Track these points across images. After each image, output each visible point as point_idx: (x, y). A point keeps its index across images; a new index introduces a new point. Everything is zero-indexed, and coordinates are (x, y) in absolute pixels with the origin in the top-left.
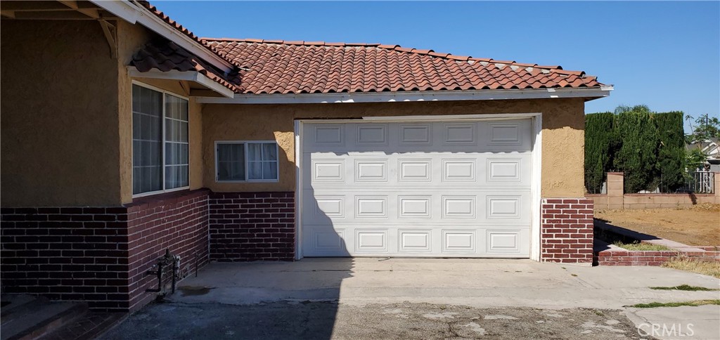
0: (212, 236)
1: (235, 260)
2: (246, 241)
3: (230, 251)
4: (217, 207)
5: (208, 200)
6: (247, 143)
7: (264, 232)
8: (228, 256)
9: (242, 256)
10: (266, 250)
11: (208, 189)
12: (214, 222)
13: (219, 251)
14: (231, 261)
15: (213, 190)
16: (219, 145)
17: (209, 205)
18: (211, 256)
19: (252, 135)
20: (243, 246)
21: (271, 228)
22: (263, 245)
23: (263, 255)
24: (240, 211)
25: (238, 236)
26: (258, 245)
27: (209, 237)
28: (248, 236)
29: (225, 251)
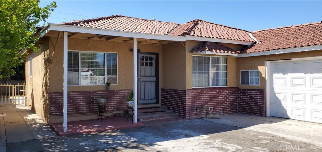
0: (238, 104)
1: (245, 114)
2: (248, 107)
3: (243, 110)
4: (240, 94)
5: (237, 91)
6: (249, 71)
7: (254, 104)
8: (243, 112)
9: (247, 112)
10: (254, 111)
11: (237, 87)
12: (239, 99)
13: (240, 109)
14: (243, 113)
15: (239, 88)
16: (242, 72)
17: (237, 93)
18: (238, 111)
19: (251, 68)
20: (247, 108)
21: (256, 103)
22: (253, 109)
23: (254, 113)
24: (246, 96)
25: (246, 105)
26: (252, 109)
27: (237, 104)
28: (249, 105)
29: (242, 110)
